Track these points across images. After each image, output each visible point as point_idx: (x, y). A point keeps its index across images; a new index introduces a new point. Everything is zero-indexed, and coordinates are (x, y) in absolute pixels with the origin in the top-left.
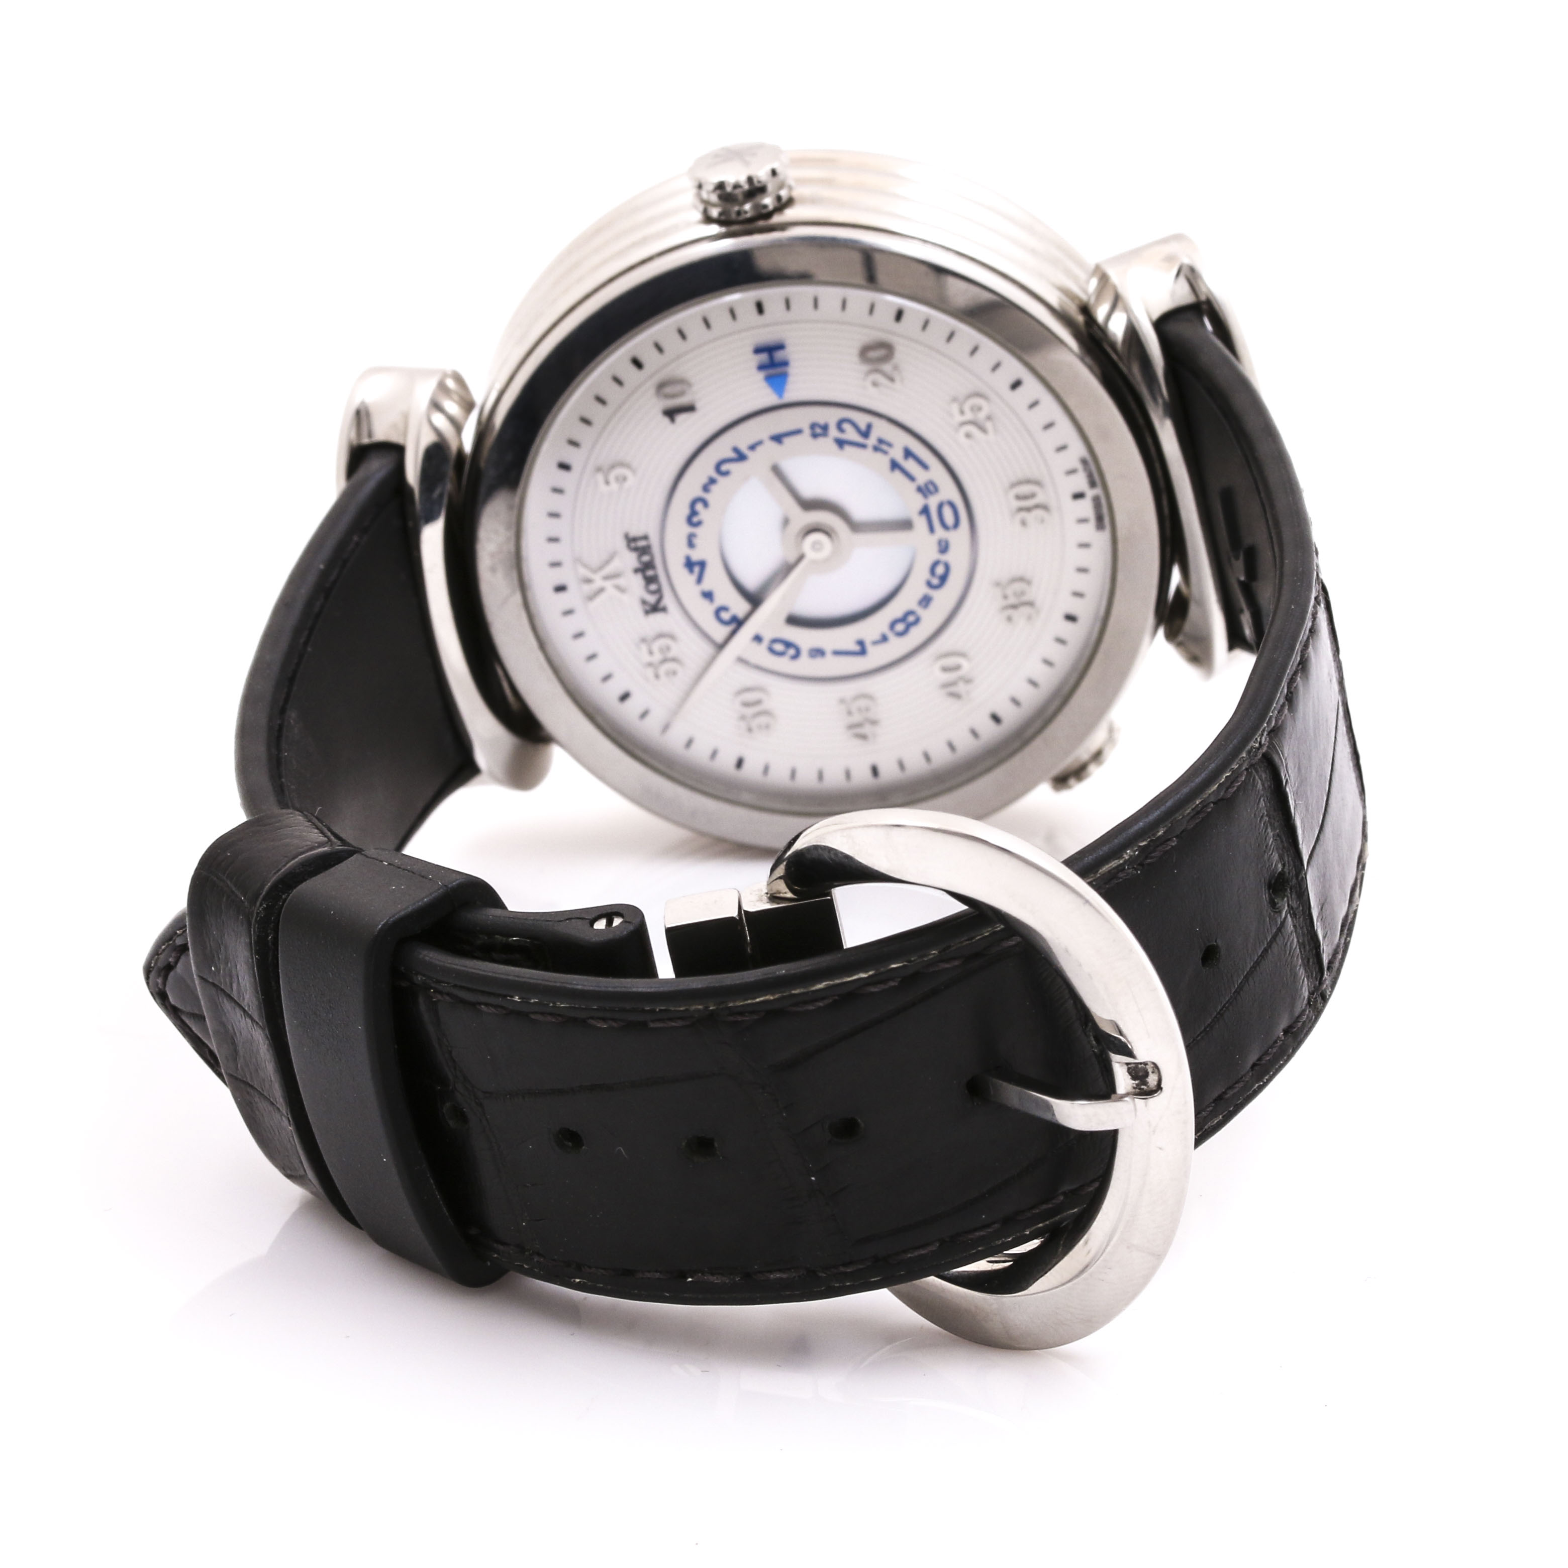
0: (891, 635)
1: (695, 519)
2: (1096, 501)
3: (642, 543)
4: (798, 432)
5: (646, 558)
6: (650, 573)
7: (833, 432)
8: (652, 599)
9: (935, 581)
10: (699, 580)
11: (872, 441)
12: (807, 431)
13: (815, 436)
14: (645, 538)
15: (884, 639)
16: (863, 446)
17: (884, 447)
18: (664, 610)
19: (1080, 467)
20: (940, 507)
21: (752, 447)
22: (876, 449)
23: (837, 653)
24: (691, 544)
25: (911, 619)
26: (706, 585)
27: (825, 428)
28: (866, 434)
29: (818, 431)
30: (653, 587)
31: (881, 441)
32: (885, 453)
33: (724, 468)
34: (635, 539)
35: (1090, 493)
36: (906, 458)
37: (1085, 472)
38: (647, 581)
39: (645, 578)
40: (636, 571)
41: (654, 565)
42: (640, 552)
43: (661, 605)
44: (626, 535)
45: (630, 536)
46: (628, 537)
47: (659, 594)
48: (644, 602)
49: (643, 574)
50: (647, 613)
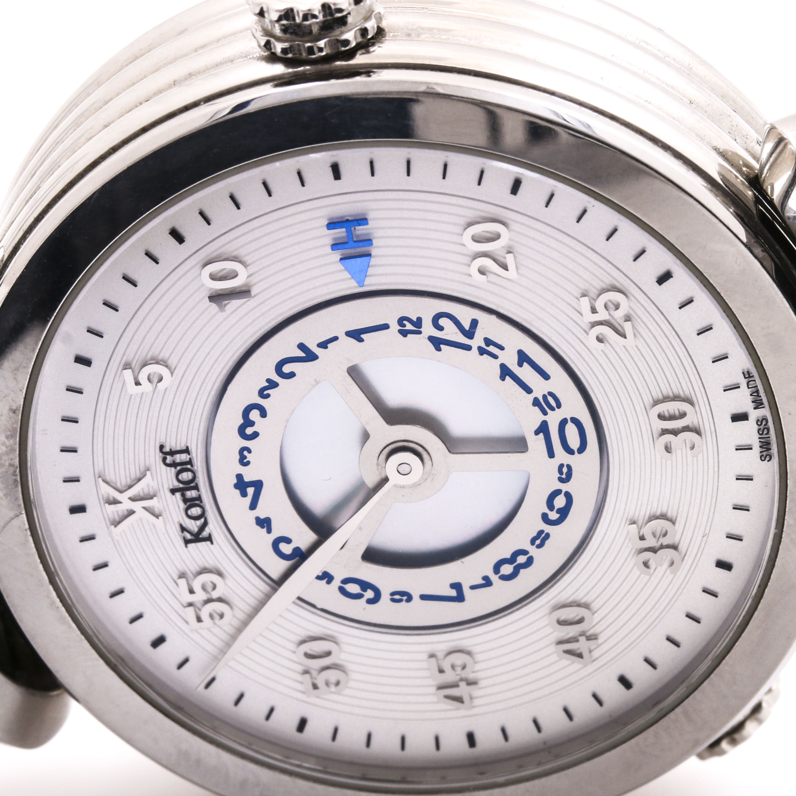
0: (494, 578)
1: (249, 431)
2: (762, 422)
3: (181, 458)
4: (386, 327)
5: (186, 476)
6: (191, 494)
7: (428, 329)
8: (194, 526)
9: (553, 516)
10: (253, 506)
11: (477, 341)
12: (395, 327)
13: (404, 333)
14: (187, 451)
15: (487, 582)
16: (468, 348)
17: (492, 349)
18: (209, 539)
19: (743, 382)
20: (563, 423)
21: (323, 345)
22: (482, 351)
23: (424, 597)
24: (243, 462)
25: (522, 559)
26: (261, 512)
27: (418, 323)
28: (470, 334)
29: (409, 327)
30: (195, 511)
31: (488, 342)
32: (495, 357)
33: (287, 369)
34: (172, 453)
35: (754, 414)
36: (520, 365)
37: (749, 388)
38: (188, 504)
39: (185, 500)
40: (173, 491)
41: (197, 484)
42: (179, 468)
43: (205, 534)
44: (162, 447)
45: (167, 449)
46: (164, 450)
47: (202, 520)
48: (183, 529)
49: (183, 495)
50: (187, 542)
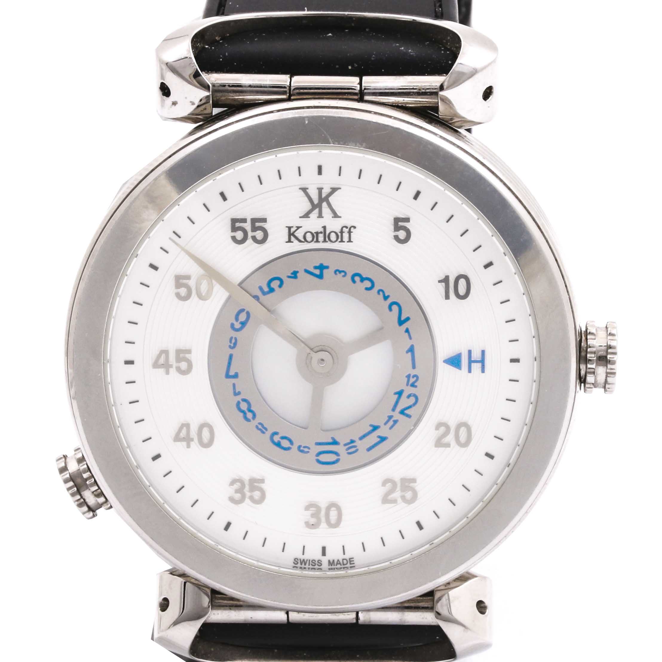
0: (239, 398)
1: (357, 279)
2: (320, 563)
3: (346, 236)
4: (414, 367)
5: (333, 237)
6: (321, 237)
7: (409, 390)
8: (300, 234)
9: (276, 438)
10: (307, 271)
11: (397, 415)
12: (413, 372)
13: (408, 377)
14: (350, 241)
15: (236, 394)
16: (393, 410)
17: (391, 423)
18: (290, 241)
19: (347, 556)
20: (337, 454)
21: (407, 331)
22: (390, 417)
23: (231, 357)
24: (337, 272)
25: (249, 415)
26: (302, 275)
27: (413, 385)
28: (402, 412)
29: (412, 380)
30: (309, 237)
31: (396, 422)
32: (385, 424)
33: (395, 308)
34: (350, 232)
35: (325, 561)
36: (379, 437)
37: (343, 559)
38: (315, 234)
39: (317, 233)
40: (324, 227)
41: (327, 242)
42: (339, 234)
43: (293, 238)
44: (355, 227)
45: (352, 229)
46: (352, 228)
47: (303, 240)
48: (298, 228)
49: (321, 233)
50: (290, 228)
